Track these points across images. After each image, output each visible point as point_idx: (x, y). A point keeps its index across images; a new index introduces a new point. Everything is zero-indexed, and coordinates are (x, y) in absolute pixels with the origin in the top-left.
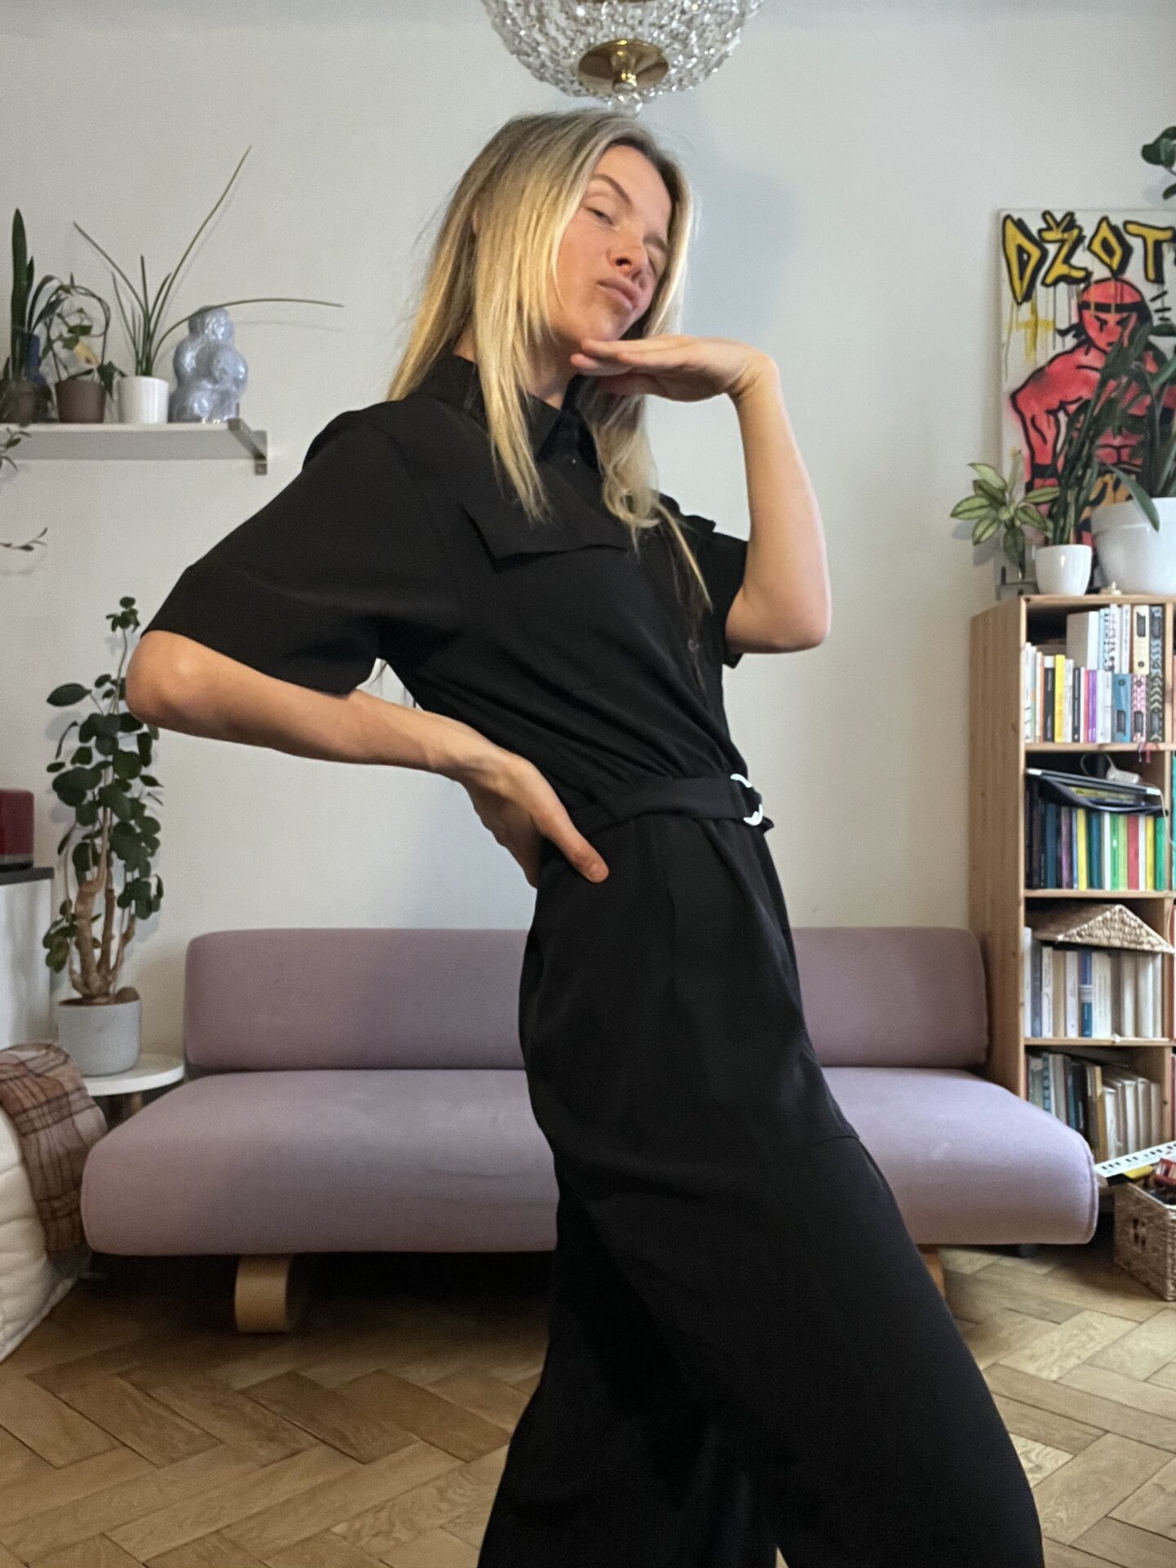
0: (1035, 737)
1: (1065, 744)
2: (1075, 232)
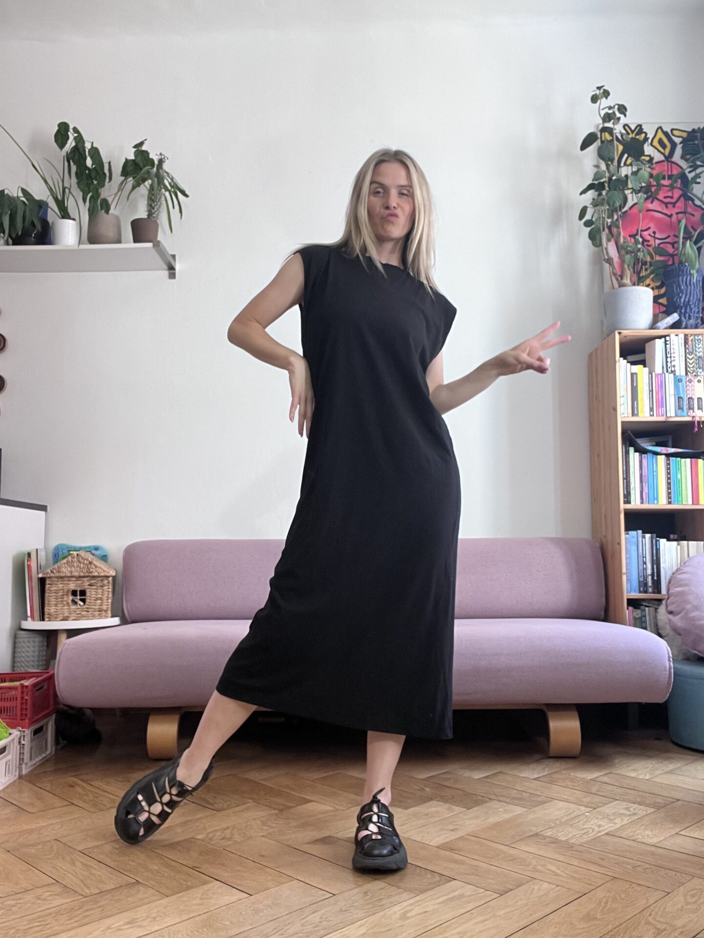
0: (628, 414)
1: (645, 417)
2: (643, 135)
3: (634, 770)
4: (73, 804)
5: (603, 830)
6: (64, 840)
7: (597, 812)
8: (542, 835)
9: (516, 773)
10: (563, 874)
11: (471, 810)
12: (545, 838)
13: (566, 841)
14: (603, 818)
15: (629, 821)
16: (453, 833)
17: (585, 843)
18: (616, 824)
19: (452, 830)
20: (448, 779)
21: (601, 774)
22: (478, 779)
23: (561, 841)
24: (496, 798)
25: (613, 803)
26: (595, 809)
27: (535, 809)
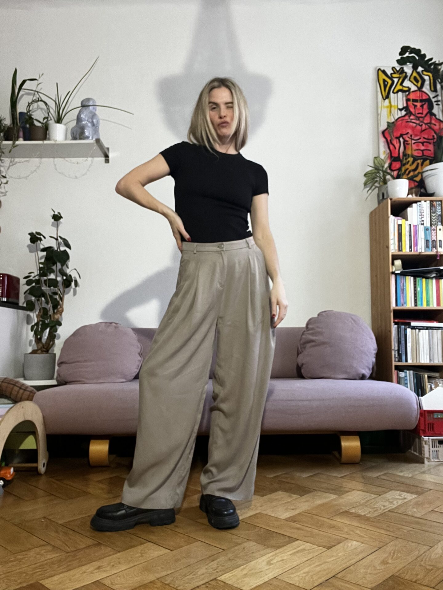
0: (395, 250)
1: (407, 252)
2: (404, 74)
3: (401, 472)
4: (52, 495)
5: (387, 508)
6: (50, 517)
7: (382, 497)
8: (349, 512)
9: (328, 473)
10: (366, 536)
11: (303, 497)
12: (351, 513)
13: (365, 515)
14: (385, 502)
15: (402, 503)
16: (293, 511)
17: (376, 516)
18: (394, 505)
19: (293, 509)
20: (286, 478)
21: (381, 473)
22: (306, 478)
23: (362, 515)
24: (318, 489)
25: (390, 492)
26: (380, 495)
27: (343, 496)
